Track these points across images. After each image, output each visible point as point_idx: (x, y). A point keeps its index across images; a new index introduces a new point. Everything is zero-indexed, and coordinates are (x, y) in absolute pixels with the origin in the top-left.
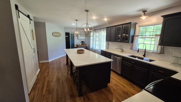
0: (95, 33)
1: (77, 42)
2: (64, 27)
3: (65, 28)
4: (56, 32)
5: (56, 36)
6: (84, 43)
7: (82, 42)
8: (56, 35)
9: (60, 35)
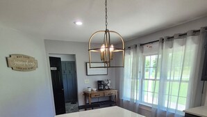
0: (140, 55)
1: (85, 83)
2: (45, 40)
3: (48, 43)
4: (18, 56)
5: (20, 69)
6: (105, 85)
7: (99, 83)
8: (19, 63)
9: (33, 64)
